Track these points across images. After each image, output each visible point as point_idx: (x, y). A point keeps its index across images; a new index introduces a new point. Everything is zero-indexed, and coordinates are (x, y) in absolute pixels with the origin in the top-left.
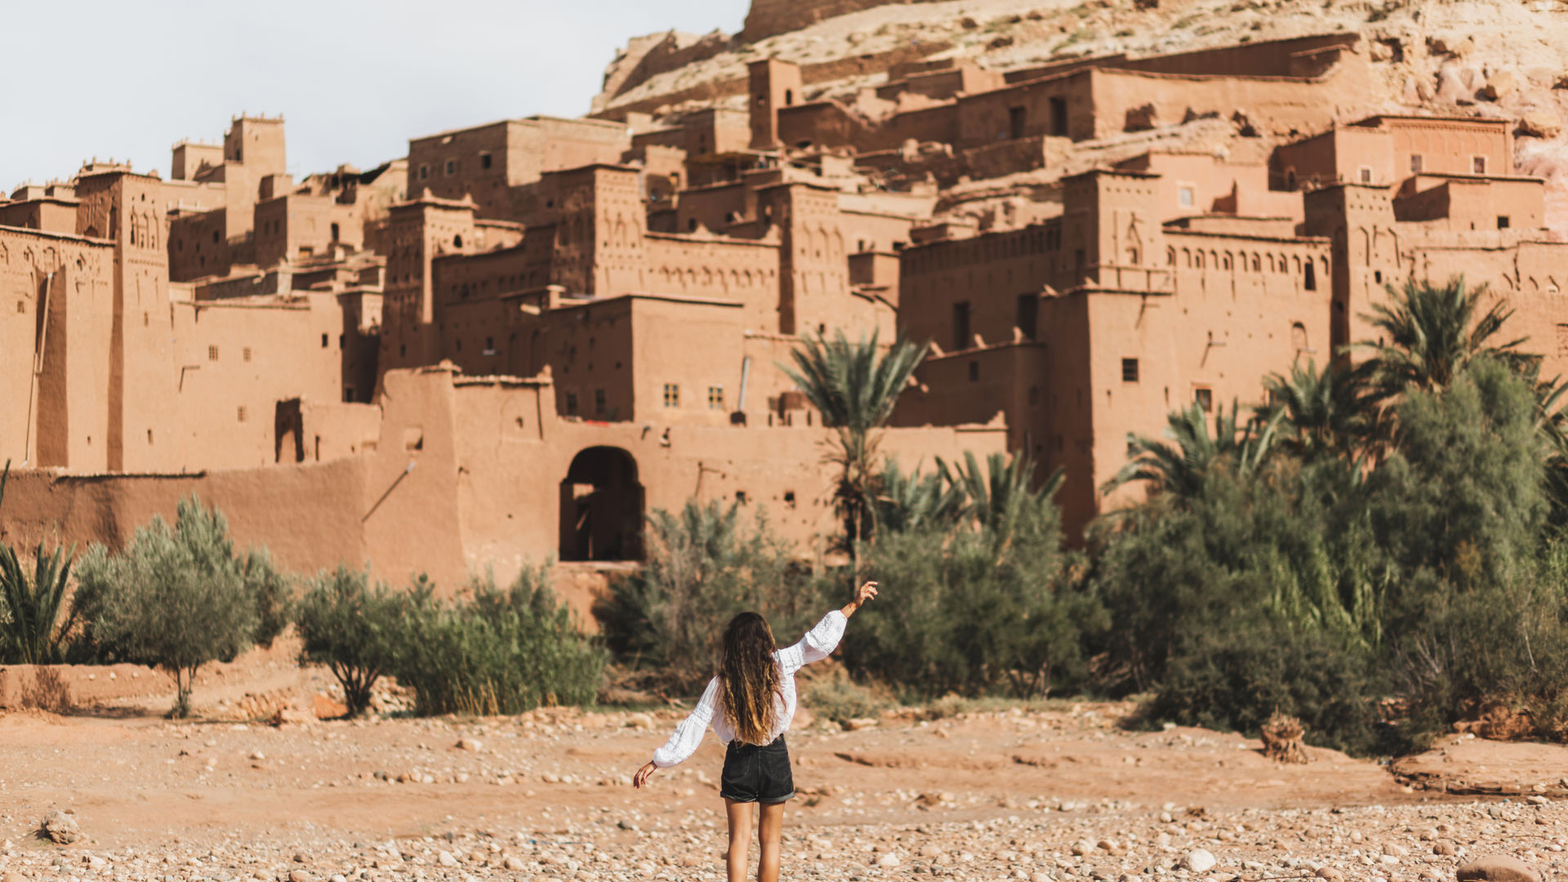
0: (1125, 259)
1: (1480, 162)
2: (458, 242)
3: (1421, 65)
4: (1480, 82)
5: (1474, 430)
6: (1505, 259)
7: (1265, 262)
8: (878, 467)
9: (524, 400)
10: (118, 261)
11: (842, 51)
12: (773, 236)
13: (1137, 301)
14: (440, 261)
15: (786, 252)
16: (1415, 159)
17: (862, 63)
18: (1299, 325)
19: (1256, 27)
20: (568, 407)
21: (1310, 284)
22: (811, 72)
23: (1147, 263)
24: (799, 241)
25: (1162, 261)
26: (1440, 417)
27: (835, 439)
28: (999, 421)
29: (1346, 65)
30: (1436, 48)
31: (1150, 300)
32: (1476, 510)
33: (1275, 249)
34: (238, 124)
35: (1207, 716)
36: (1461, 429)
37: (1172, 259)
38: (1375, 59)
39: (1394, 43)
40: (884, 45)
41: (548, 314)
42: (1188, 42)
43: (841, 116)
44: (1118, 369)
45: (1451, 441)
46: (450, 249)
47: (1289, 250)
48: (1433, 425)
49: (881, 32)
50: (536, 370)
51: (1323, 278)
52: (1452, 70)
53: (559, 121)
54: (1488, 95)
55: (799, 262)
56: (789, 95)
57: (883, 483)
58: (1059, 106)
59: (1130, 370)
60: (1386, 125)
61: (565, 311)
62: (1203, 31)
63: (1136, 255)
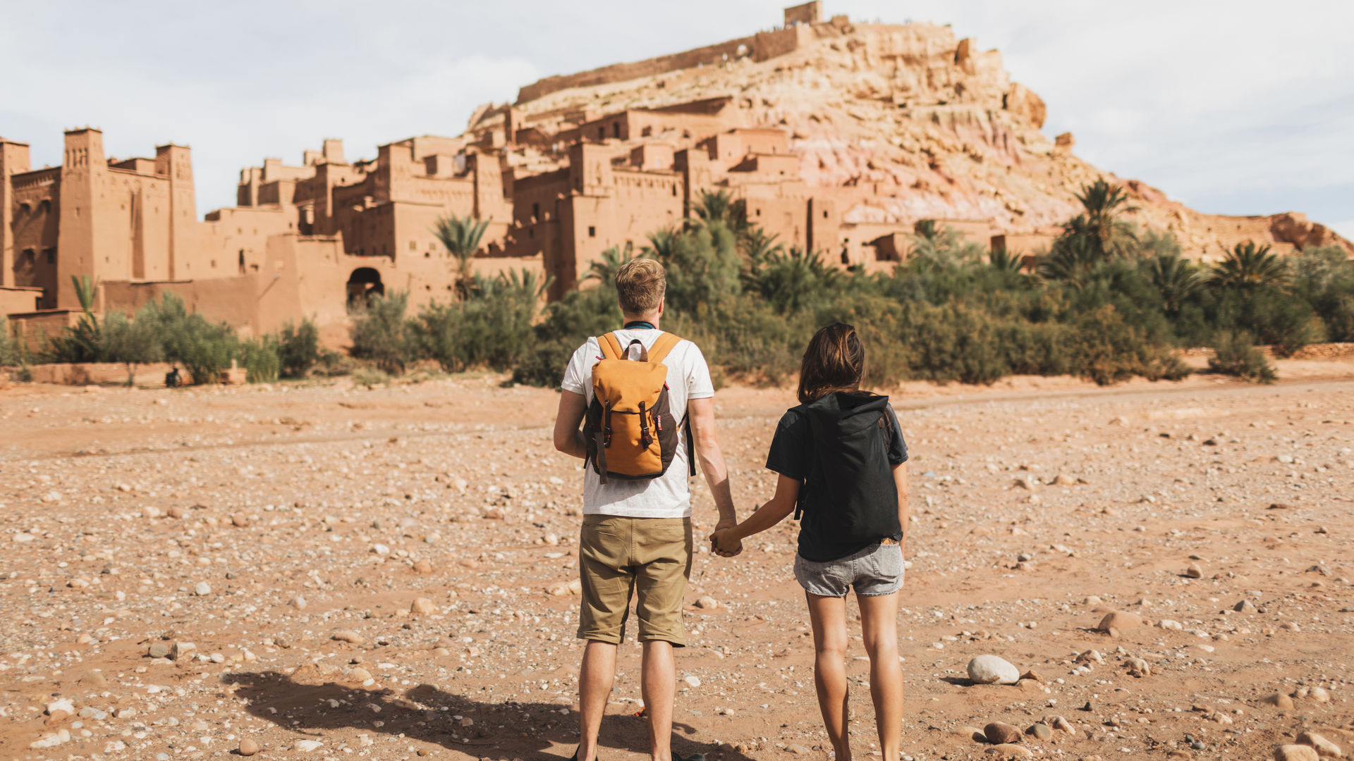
0: (595, 182)
1: (774, 149)
2: (343, 180)
3: (759, 109)
4: (781, 117)
5: (710, 254)
6: (776, 188)
7: (655, 184)
8: (472, 273)
9: (329, 247)
10: (171, 186)
11: (550, 107)
12: (470, 176)
13: (593, 201)
14: (336, 189)
15: (475, 183)
16: (749, 147)
17: (554, 113)
18: (670, 212)
19: (699, 94)
20: (348, 251)
21: (674, 193)
22: (530, 118)
23: (604, 183)
24: (481, 178)
25: (611, 183)
26: (693, 248)
27: (454, 262)
28: (540, 256)
29: (728, 109)
30: (765, 103)
31: (601, 200)
32: (706, 288)
33: (660, 178)
34: (325, 142)
35: (533, 380)
36: (702, 254)
37: (616, 181)
38: (741, 107)
39: (750, 101)
40: (565, 105)
41: (367, 211)
42: (674, 101)
43: (538, 133)
44: (586, 232)
45: (698, 259)
46: (339, 184)
47: (666, 178)
48: (690, 252)
49: (565, 100)
50: (334, 233)
51: (680, 190)
52: (771, 112)
53: (435, 137)
54: (783, 122)
55: (481, 188)
56: (520, 125)
57: (474, 281)
58: (617, 126)
59: (592, 231)
60: (737, 133)
61: (372, 209)
62: (680, 97)
63: (599, 180)
